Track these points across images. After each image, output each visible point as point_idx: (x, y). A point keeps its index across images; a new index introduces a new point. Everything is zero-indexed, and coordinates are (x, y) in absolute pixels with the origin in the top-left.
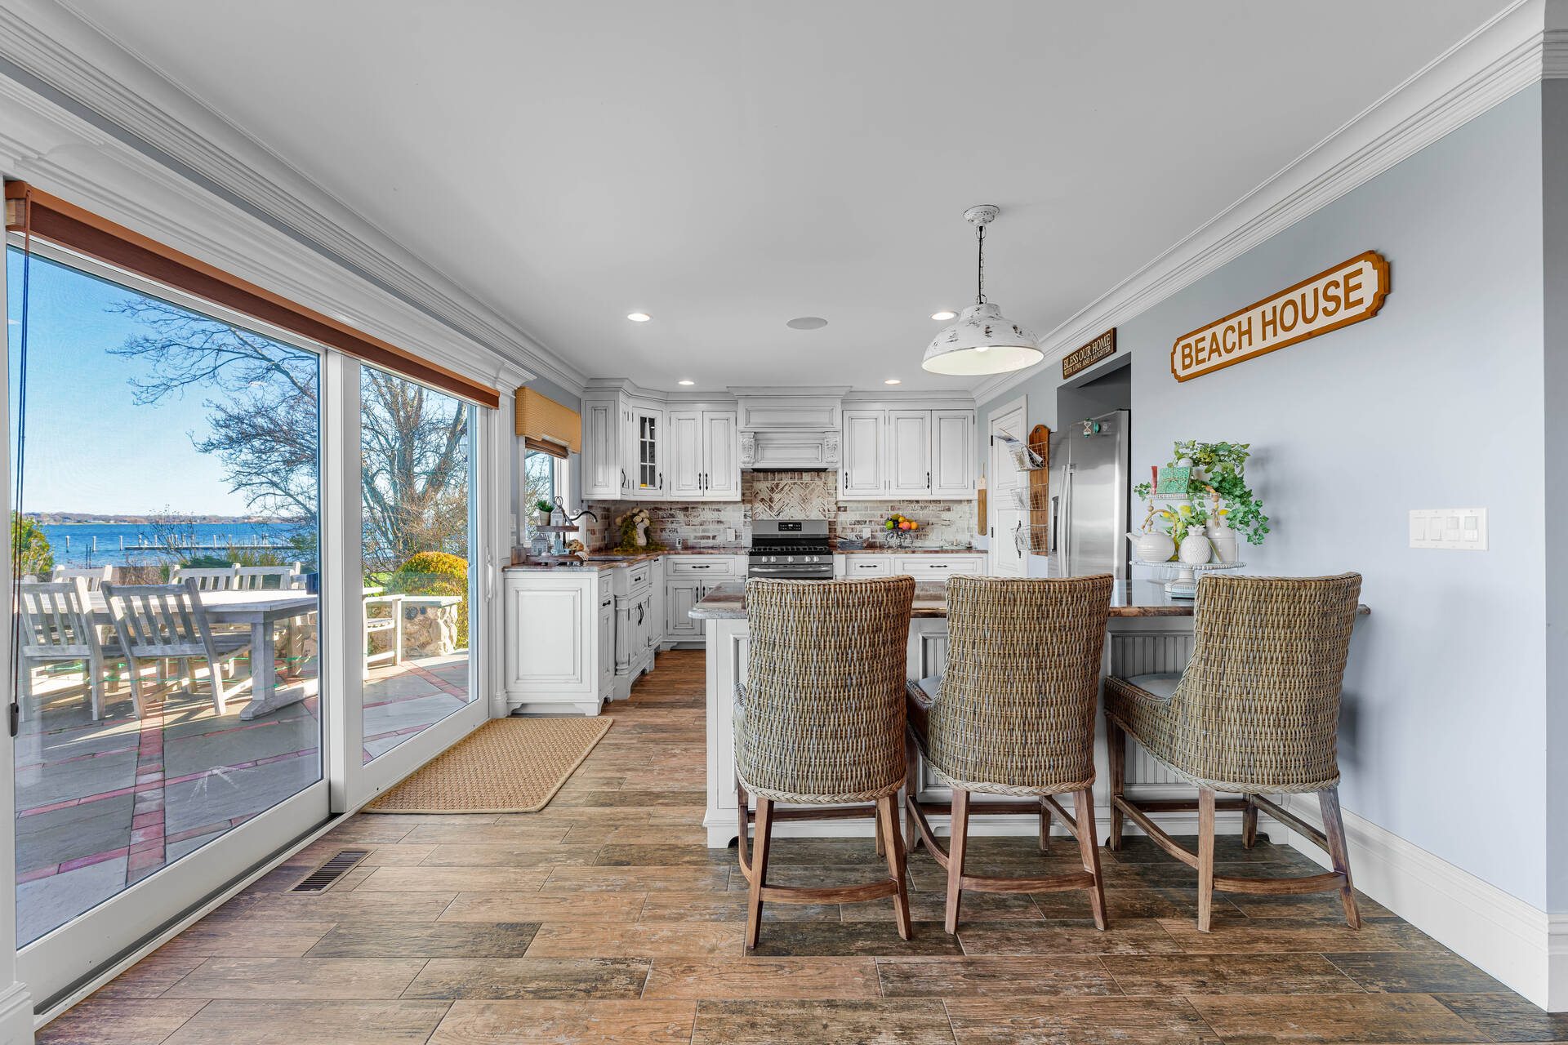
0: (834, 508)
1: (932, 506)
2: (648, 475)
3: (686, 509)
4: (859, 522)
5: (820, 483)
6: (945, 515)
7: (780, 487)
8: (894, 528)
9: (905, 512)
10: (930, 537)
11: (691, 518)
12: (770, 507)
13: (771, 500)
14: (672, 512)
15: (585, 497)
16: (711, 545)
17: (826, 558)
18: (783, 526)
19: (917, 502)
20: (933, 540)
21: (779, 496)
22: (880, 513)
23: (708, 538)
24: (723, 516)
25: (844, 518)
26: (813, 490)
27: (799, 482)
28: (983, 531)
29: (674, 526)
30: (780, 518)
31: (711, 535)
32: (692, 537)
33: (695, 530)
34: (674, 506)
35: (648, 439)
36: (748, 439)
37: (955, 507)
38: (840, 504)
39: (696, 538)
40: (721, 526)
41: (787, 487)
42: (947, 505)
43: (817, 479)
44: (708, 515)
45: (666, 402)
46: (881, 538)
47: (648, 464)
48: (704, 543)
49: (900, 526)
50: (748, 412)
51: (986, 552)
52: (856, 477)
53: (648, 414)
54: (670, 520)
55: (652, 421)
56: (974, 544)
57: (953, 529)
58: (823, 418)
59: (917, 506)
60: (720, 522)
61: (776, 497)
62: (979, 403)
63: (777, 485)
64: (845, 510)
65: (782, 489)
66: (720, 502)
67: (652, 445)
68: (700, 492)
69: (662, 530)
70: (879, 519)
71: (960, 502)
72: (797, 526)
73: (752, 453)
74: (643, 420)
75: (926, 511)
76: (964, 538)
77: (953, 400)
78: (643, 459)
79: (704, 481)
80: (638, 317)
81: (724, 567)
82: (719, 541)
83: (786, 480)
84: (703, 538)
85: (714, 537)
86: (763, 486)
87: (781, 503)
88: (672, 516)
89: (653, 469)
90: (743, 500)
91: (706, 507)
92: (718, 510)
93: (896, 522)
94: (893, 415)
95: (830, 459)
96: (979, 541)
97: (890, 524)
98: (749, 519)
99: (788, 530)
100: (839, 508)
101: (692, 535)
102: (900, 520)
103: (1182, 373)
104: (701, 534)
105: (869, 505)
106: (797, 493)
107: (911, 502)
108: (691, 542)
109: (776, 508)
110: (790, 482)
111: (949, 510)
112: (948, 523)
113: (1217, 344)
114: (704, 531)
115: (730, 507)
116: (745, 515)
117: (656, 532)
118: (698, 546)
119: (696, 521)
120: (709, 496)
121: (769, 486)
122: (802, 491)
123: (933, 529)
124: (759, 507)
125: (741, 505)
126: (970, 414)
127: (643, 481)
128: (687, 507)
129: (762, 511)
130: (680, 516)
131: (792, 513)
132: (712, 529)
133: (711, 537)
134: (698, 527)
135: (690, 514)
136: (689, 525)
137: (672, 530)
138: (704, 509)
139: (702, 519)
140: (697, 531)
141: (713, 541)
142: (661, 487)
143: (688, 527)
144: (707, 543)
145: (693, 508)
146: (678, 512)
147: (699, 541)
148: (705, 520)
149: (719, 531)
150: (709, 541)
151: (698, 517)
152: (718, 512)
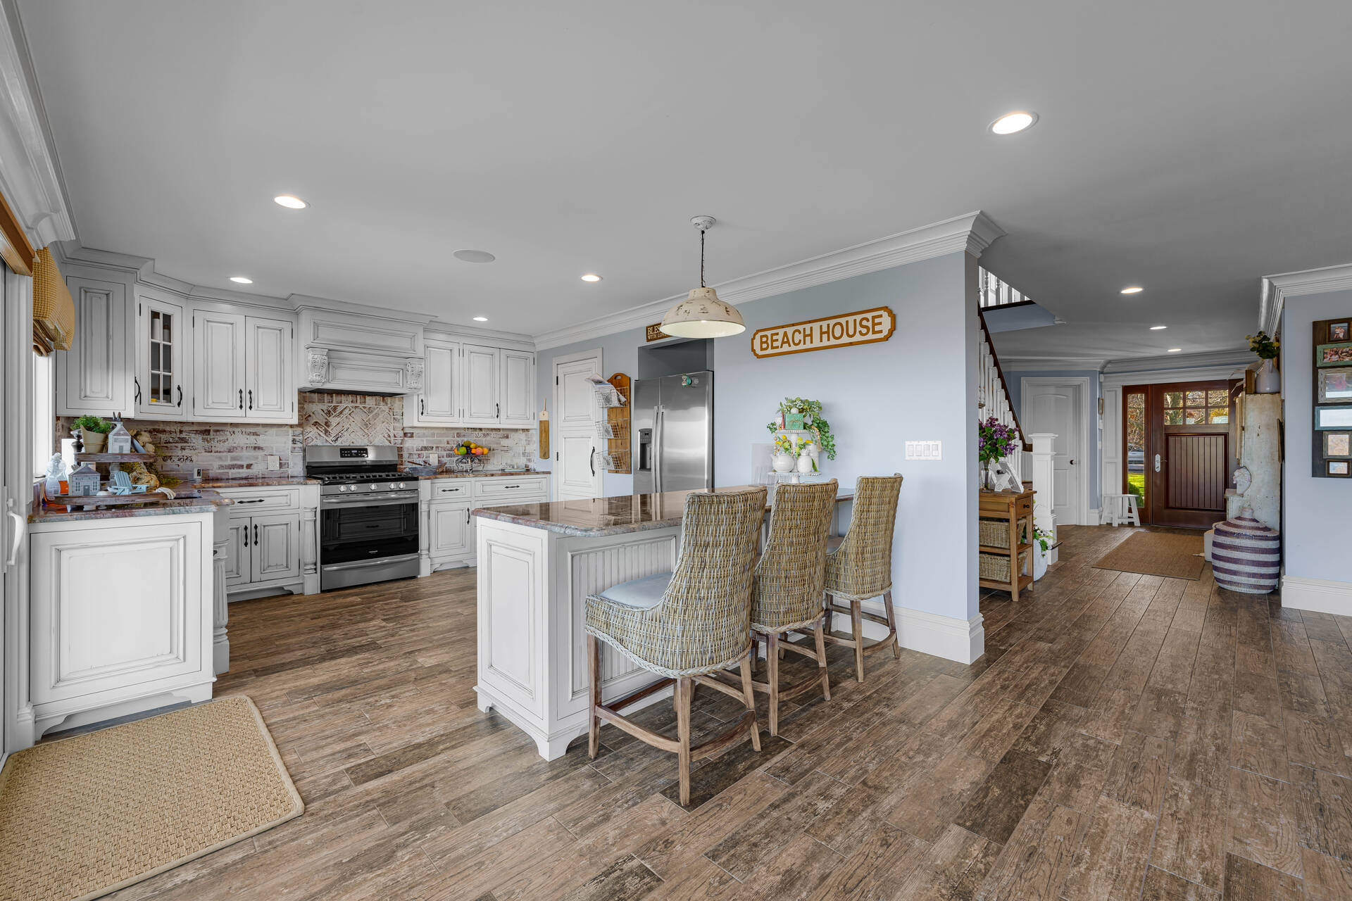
0: (401, 433)
1: (493, 434)
2: (162, 390)
4: (426, 448)
5: (385, 408)
6: (505, 442)
7: (339, 410)
8: (467, 453)
9: (472, 439)
10: (491, 461)
11: (214, 443)
12: (326, 431)
13: (327, 424)
14: (183, 435)
16: (244, 476)
17: (411, 484)
18: (345, 452)
19: (481, 429)
20: (495, 464)
21: (338, 420)
22: (445, 439)
23: (242, 467)
24: (261, 441)
25: (409, 444)
26: (377, 415)
27: (361, 406)
28: (545, 454)
29: (187, 453)
30: (338, 443)
31: (245, 463)
33: (220, 458)
34: (186, 428)
35: (159, 339)
36: (320, 357)
37: (512, 435)
38: (407, 430)
39: (221, 467)
40: (259, 453)
41: (347, 411)
42: (506, 433)
43: (382, 403)
44: (240, 439)
45: (187, 297)
46: (451, 463)
47: (162, 373)
48: (233, 473)
49: (473, 451)
50: (316, 326)
51: (549, 473)
52: (431, 405)
53: (163, 309)
54: (181, 444)
55: (167, 320)
56: (532, 465)
57: (511, 454)
58: (404, 344)
59: (480, 433)
60: (257, 448)
61: (334, 421)
62: (539, 348)
63: (335, 408)
64: (412, 436)
65: (341, 413)
66: (258, 425)
67: (168, 349)
68: (241, 412)
70: (446, 445)
71: (516, 430)
72: (362, 451)
73: (323, 372)
74: (155, 315)
75: (488, 438)
76: (522, 461)
77: (518, 342)
78: (155, 365)
79: (246, 399)
80: (290, 202)
81: (283, 500)
82: (257, 469)
83: (346, 402)
84: (233, 467)
85: (249, 466)
86: (317, 408)
87: (339, 428)
88: (183, 440)
89: (168, 379)
90: (300, 424)
91: (236, 430)
92: (255, 434)
93: (468, 447)
94: (467, 348)
95: (413, 385)
96: (537, 464)
97: (463, 450)
98: (299, 445)
99: (351, 456)
100: (405, 434)
101: (216, 464)
102: (472, 446)
103: (761, 353)
104: (229, 462)
105: (436, 431)
106: (359, 417)
107: (475, 429)
108: (214, 471)
109: (334, 431)
110: (351, 405)
111: (507, 437)
112: (506, 449)
113: (788, 339)
114: (233, 459)
115: (272, 431)
116: (294, 441)
118: (224, 477)
119: (222, 446)
120: (253, 417)
121: (325, 408)
122: (364, 416)
123: (494, 454)
124: (312, 432)
125: (297, 428)
126: (531, 356)
127: (157, 395)
128: (206, 430)
129: (314, 436)
130: (197, 440)
131: (353, 439)
132: (246, 457)
133: (245, 466)
134: (225, 454)
135: (214, 439)
136: (211, 452)
137: (185, 458)
138: (234, 432)
139: (230, 445)
140: (224, 459)
141: (249, 470)
142: (179, 404)
143: (209, 454)
144: (239, 473)
145: (218, 431)
146: (193, 435)
147: (226, 471)
148: (235, 445)
149: (257, 458)
150: (241, 470)
151: (225, 442)
152: (255, 437)
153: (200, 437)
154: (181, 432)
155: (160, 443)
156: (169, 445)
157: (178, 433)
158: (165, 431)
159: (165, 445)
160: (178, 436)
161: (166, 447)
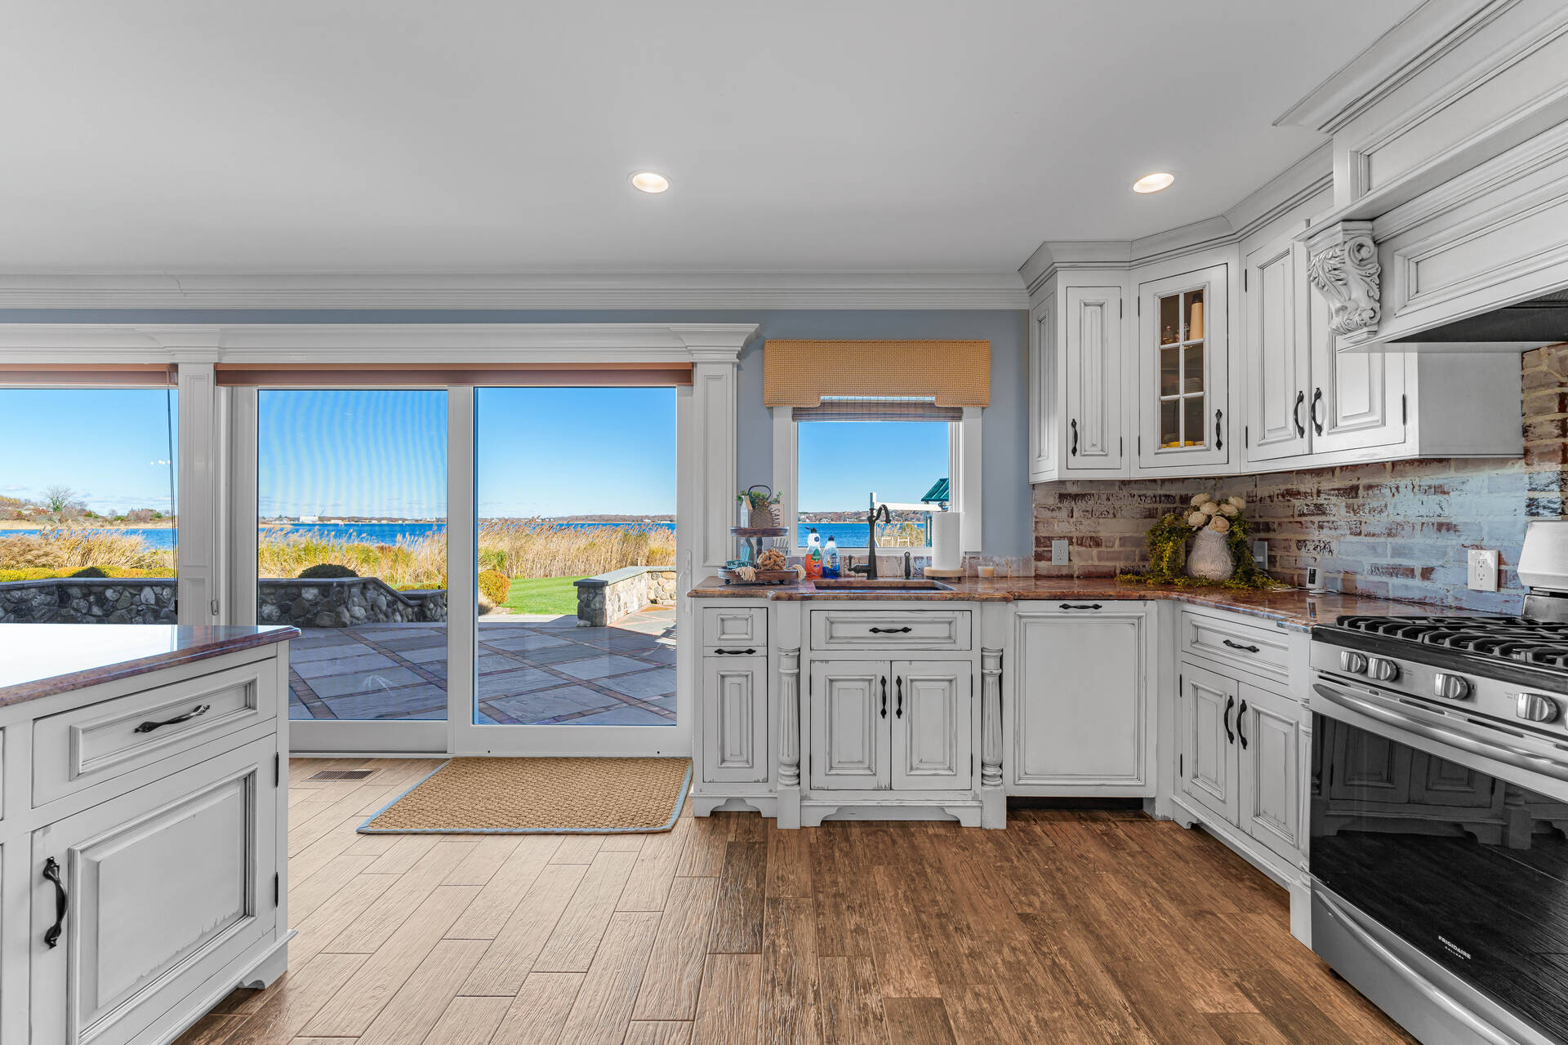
3: (1352, 491)
11: (1365, 516)
14: (1321, 501)
15: (1033, 479)
16: (1416, 595)
23: (1409, 573)
24: (1454, 508)
29: (1325, 535)
31: (1418, 565)
32: (1367, 567)
33: (1373, 548)
39: (1376, 569)
40: (1451, 541)
44: (1409, 504)
45: (1235, 240)
47: (1183, 395)
48: (1398, 586)
53: (1183, 285)
54: (1316, 519)
55: (1194, 297)
60: (1444, 527)
67: (1196, 352)
68: (1301, 445)
69: (1301, 544)
74: (1169, 302)
79: (1312, 411)
82: (1443, 584)
84: (1394, 571)
85: (1427, 573)
88: (1320, 510)
89: (1196, 408)
90: (1527, 452)
91: (1403, 482)
92: (1440, 490)
101: (1368, 561)
104: (1387, 561)
108: (1363, 580)
114: (1398, 552)
115: (1479, 478)
116: (1529, 504)
117: (1287, 548)
118: (1381, 593)
119: (1377, 523)
120: (1324, 451)
125: (1519, 468)
127: (1168, 434)
128: (1355, 482)
130: (1338, 508)
132: (1422, 547)
133: (1418, 573)
134: (1382, 539)
135: (1364, 505)
136: (1360, 534)
137: (1322, 545)
138: (1397, 488)
139: (1392, 518)
140: (1379, 550)
141: (1426, 583)
142: (1219, 444)
143: (1358, 537)
144: (1407, 587)
145: (1370, 487)
146: (1334, 499)
147: (1384, 579)
148: (1399, 519)
149: (1445, 554)
150: (1409, 582)
151: (1381, 512)
152: (1439, 497)
153: (1342, 502)
154: (1319, 493)
155: (1293, 516)
156: (1303, 519)
157: (1315, 496)
158: (1299, 493)
159: (1299, 519)
160: (1314, 502)
161: (1300, 522)
